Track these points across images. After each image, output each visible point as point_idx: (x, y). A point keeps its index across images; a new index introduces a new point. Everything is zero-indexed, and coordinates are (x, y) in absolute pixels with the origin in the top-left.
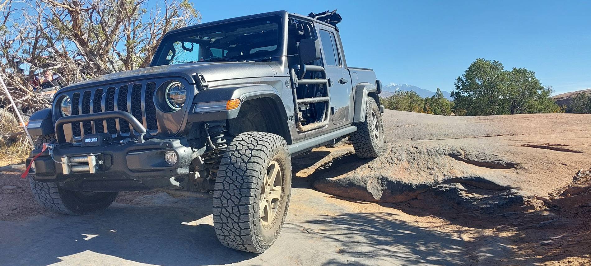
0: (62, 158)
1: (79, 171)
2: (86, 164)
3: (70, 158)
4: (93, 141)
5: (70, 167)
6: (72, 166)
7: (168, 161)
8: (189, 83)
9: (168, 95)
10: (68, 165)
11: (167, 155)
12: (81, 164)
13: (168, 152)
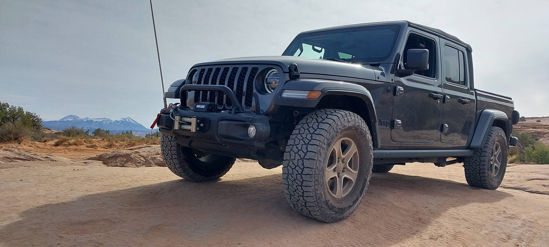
0: (176, 116)
1: (186, 129)
2: (190, 124)
3: (182, 117)
4: (201, 107)
5: (181, 124)
6: (182, 124)
7: (250, 134)
8: (283, 71)
9: (267, 79)
10: (179, 123)
11: (250, 128)
12: (188, 124)
13: (251, 126)
